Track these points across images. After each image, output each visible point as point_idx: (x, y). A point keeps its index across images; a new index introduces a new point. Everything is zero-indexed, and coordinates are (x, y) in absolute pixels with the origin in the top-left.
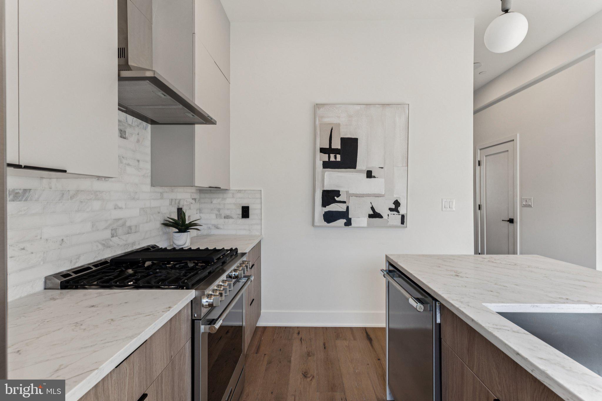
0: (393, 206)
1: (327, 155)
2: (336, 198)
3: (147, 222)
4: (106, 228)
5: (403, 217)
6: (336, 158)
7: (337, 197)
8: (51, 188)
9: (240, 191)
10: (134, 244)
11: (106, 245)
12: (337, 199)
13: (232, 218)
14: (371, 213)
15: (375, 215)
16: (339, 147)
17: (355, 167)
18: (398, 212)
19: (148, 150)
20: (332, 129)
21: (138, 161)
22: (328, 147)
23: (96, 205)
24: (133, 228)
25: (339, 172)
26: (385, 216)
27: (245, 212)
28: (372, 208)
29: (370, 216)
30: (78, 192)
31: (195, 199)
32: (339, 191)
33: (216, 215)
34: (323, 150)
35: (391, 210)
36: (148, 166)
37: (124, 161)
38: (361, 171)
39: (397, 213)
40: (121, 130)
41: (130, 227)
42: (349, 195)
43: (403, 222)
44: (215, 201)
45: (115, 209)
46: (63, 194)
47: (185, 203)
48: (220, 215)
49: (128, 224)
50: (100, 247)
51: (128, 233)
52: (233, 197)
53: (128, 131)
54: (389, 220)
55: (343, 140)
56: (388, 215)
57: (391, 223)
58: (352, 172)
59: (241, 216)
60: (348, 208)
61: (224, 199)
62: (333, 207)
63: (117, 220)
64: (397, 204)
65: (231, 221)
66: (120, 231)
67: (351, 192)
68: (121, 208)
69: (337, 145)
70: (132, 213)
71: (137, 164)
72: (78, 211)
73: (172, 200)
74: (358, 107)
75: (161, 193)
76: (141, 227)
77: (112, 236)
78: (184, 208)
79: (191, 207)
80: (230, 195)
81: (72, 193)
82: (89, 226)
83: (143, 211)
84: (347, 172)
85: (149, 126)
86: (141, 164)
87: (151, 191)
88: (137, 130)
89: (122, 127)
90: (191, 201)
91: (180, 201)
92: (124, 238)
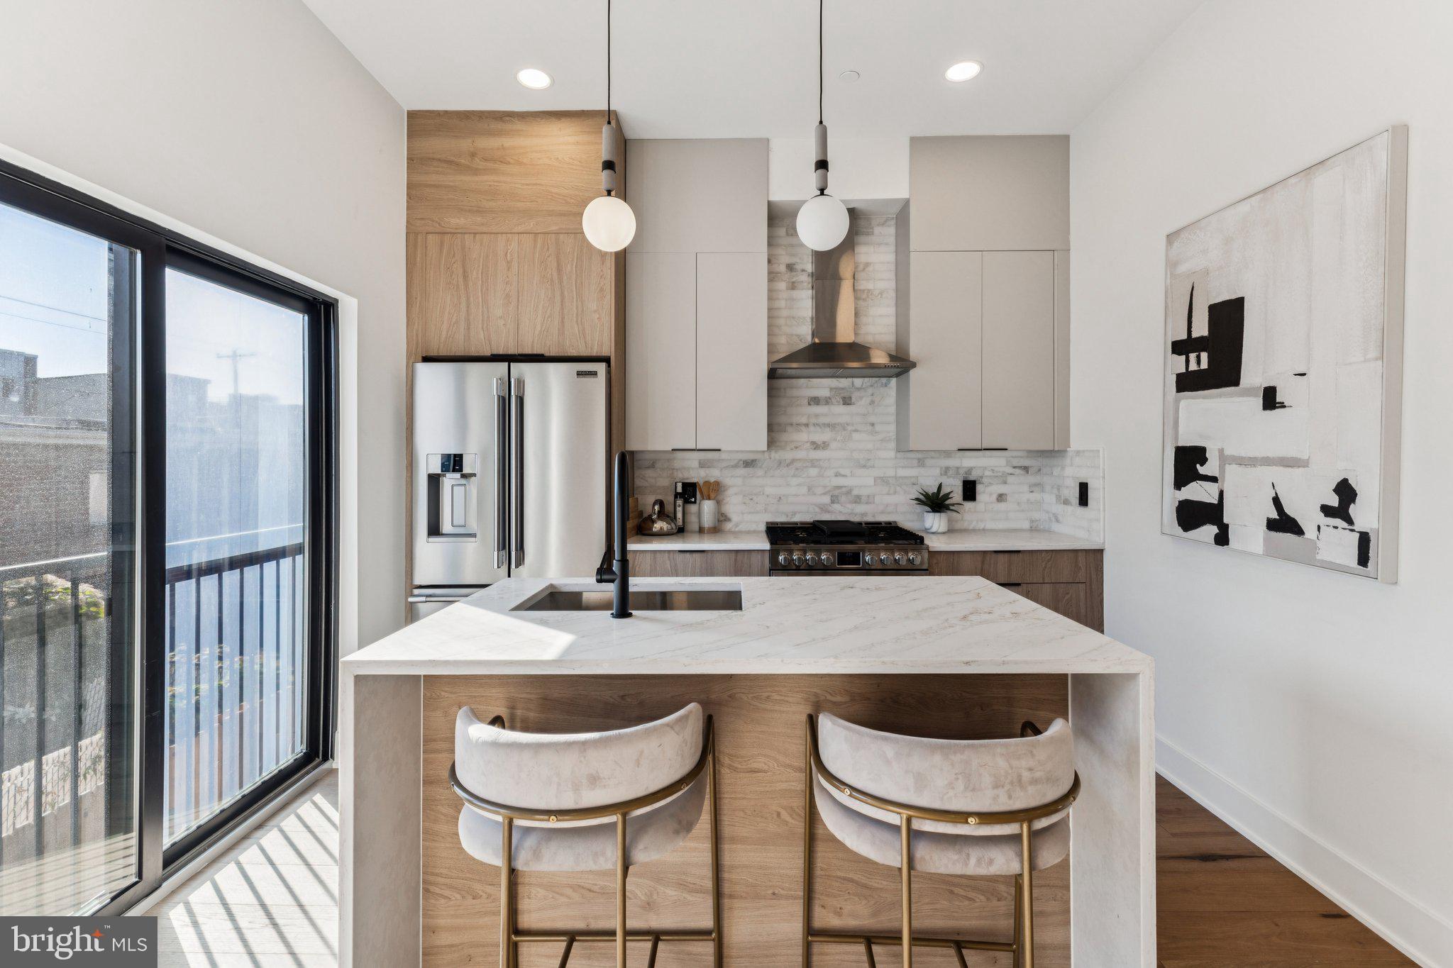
0: (1334, 501)
1: (1184, 357)
2: (1198, 466)
3: (888, 494)
4: (825, 494)
5: (1364, 540)
6: (1199, 362)
7: (1202, 465)
9: (1078, 453)
10: (865, 514)
11: (823, 509)
12: (1202, 470)
13: (1070, 503)
14: (1275, 514)
15: (1283, 523)
16: (1205, 333)
17: (1236, 383)
18: (1350, 521)
19: (893, 409)
20: (1192, 289)
21: (873, 425)
22: (1186, 336)
23: (813, 472)
24: (864, 498)
25: (1204, 397)
26: (1310, 532)
27: (1083, 494)
28: (1277, 501)
29: (1272, 525)
30: (793, 461)
32: (1203, 451)
33: (1056, 496)
34: (1179, 348)
35: (1327, 510)
36: (893, 428)
37: (850, 428)
38: (1249, 392)
39: (1345, 525)
40: (844, 398)
41: (859, 497)
42: (1224, 459)
43: (1363, 559)
44: (1055, 472)
45: (836, 476)
46: (780, 463)
47: (988, 473)
48: (1060, 496)
49: (855, 492)
50: (817, 510)
51: (855, 502)
52: (1072, 465)
53: (856, 395)
54: (1319, 544)
55: (1213, 309)
56: (1319, 527)
57: (1324, 555)
58: (1231, 395)
59: (1079, 501)
60: (1221, 494)
61: (1063, 468)
62: (1198, 492)
63: (840, 487)
64: (1346, 492)
65: (1069, 509)
66: (843, 499)
67: (1229, 452)
68: (844, 476)
69: (1201, 329)
70: (862, 481)
71: (870, 428)
72: (794, 476)
73: (947, 469)
74: (1244, 208)
75: (919, 460)
76: (877, 499)
77: (833, 502)
78: (985, 480)
79: (1010, 479)
80: (1068, 461)
81: (788, 462)
82: (804, 490)
83: (883, 480)
84: (1220, 396)
85: (894, 381)
86: (878, 428)
87: (896, 458)
88: (870, 391)
89: (846, 395)
90: (1011, 470)
91: (970, 470)
92: (850, 506)
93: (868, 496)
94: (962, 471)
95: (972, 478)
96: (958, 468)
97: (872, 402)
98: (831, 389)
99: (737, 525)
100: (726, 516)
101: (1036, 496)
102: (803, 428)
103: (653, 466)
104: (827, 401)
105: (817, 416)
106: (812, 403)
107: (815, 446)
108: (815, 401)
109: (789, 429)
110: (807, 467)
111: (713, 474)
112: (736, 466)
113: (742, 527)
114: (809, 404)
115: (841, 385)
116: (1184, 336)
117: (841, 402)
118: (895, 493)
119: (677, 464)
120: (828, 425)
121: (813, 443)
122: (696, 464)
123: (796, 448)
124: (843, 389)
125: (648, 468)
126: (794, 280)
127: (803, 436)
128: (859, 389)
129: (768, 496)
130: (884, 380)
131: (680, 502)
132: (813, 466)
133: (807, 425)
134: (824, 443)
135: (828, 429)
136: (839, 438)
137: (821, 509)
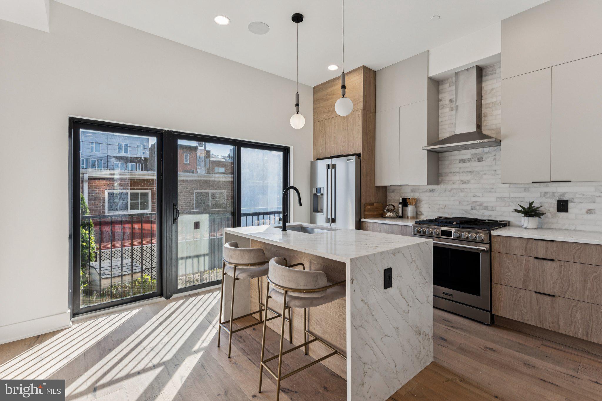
3: (503, 206)
4: (468, 205)
10: (490, 216)
11: (467, 212)
21: (495, 171)
23: (462, 194)
24: (490, 208)
30: (452, 189)
37: (481, 173)
40: (479, 158)
41: (487, 207)
45: (474, 196)
46: (446, 190)
49: (485, 205)
51: (485, 210)
53: (485, 156)
63: (476, 202)
66: (478, 208)
68: (479, 196)
70: (489, 199)
71: (493, 172)
72: (452, 196)
73: (546, 193)
75: (525, 188)
76: (498, 209)
77: (472, 209)
78: (576, 200)
79: (599, 200)
81: (449, 190)
82: (457, 203)
83: (502, 199)
87: (510, 187)
88: (494, 153)
89: (479, 156)
90: (598, 194)
91: (564, 194)
92: (482, 211)
93: (492, 207)
94: (557, 195)
95: (565, 199)
96: (554, 193)
97: (495, 159)
98: (472, 154)
100: (421, 213)
102: (457, 174)
103: (393, 192)
104: (469, 161)
105: (464, 168)
106: (461, 162)
107: (463, 182)
108: (463, 161)
109: (450, 175)
110: (458, 192)
111: (416, 195)
112: (425, 192)
114: (460, 163)
115: (477, 152)
117: (477, 160)
118: (509, 206)
119: (402, 191)
120: (470, 172)
121: (462, 181)
122: (410, 191)
123: (454, 183)
124: (478, 154)
125: (392, 192)
126: (452, 106)
127: (457, 178)
128: (487, 153)
129: (440, 205)
131: (400, 206)
132: (462, 192)
133: (459, 173)
134: (467, 180)
135: (469, 174)
136: (475, 178)
137: (466, 212)
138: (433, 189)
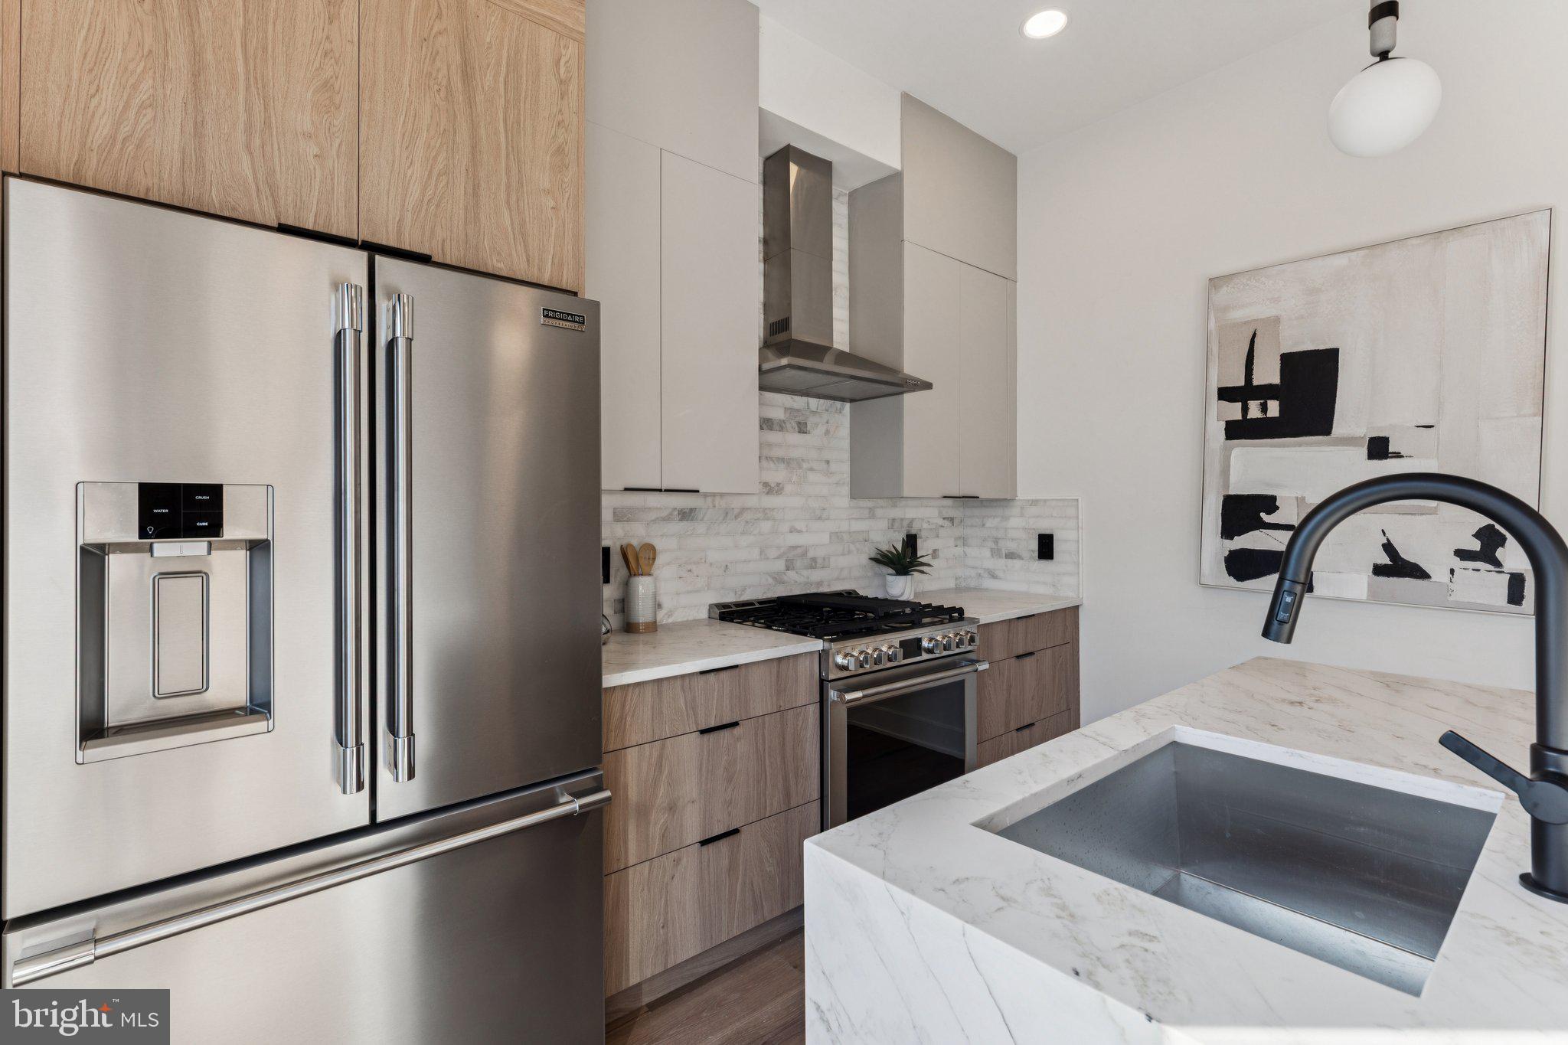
0: (1474, 545)
2: (1263, 515)
3: (843, 555)
4: (778, 558)
5: (1517, 580)
6: (1264, 408)
7: (1269, 513)
8: (715, 507)
9: (1034, 502)
10: (820, 584)
11: (778, 579)
12: (1266, 517)
13: (1020, 557)
14: (1385, 560)
15: (1398, 568)
16: (1276, 380)
18: (1496, 563)
19: (846, 444)
20: (1254, 335)
21: (828, 462)
22: (1242, 383)
23: (766, 526)
24: (820, 561)
25: (1273, 446)
26: (1438, 574)
27: (1046, 547)
28: (1388, 548)
29: (1379, 570)
30: (743, 510)
31: (951, 520)
32: (1273, 498)
33: (992, 550)
34: (1226, 394)
35: (1464, 555)
36: (846, 468)
37: (805, 465)
38: (1349, 441)
39: (1490, 567)
40: (800, 423)
41: (814, 560)
42: (1306, 507)
43: (1515, 598)
44: (990, 523)
45: (791, 532)
46: (727, 513)
47: (925, 526)
48: (999, 550)
49: (811, 554)
50: (770, 580)
51: (811, 567)
52: (1022, 515)
53: (811, 420)
54: (1454, 587)
55: (1287, 358)
56: (1452, 571)
57: (1463, 596)
58: (1319, 444)
59: (1036, 554)
61: (1005, 518)
62: (1254, 540)
63: (794, 548)
64: (1491, 537)
65: (1017, 563)
66: (798, 563)
67: (1313, 499)
68: (799, 531)
69: (1268, 373)
70: (816, 538)
71: (825, 466)
72: (743, 533)
73: (894, 520)
74: (1341, 261)
75: (871, 510)
76: (832, 562)
77: (788, 569)
78: (923, 534)
79: (942, 532)
80: (1016, 511)
81: (736, 511)
82: (756, 552)
83: (836, 536)
84: (1300, 445)
85: (848, 405)
86: (833, 467)
87: (850, 506)
88: (825, 416)
89: (801, 419)
90: (941, 522)
91: (910, 522)
92: (805, 573)
93: (824, 558)
94: (905, 523)
95: (913, 532)
96: (902, 520)
97: (827, 433)
98: (786, 409)
99: (670, 614)
101: (959, 550)
104: (783, 426)
105: (770, 445)
106: (764, 426)
107: (768, 489)
108: (767, 423)
110: (758, 519)
111: (636, 533)
112: (667, 519)
113: (679, 617)
115: (796, 406)
116: (1241, 382)
117: (796, 429)
118: (849, 552)
120: (781, 460)
121: (766, 484)
122: (609, 516)
124: (798, 410)
128: (814, 413)
129: (711, 564)
130: (838, 404)
132: (766, 518)
134: (778, 484)
135: (782, 466)
136: (794, 478)
137: (775, 579)
138: (691, 510)
